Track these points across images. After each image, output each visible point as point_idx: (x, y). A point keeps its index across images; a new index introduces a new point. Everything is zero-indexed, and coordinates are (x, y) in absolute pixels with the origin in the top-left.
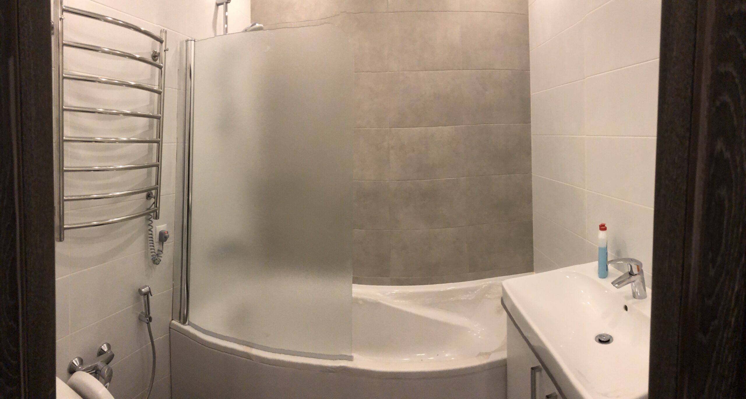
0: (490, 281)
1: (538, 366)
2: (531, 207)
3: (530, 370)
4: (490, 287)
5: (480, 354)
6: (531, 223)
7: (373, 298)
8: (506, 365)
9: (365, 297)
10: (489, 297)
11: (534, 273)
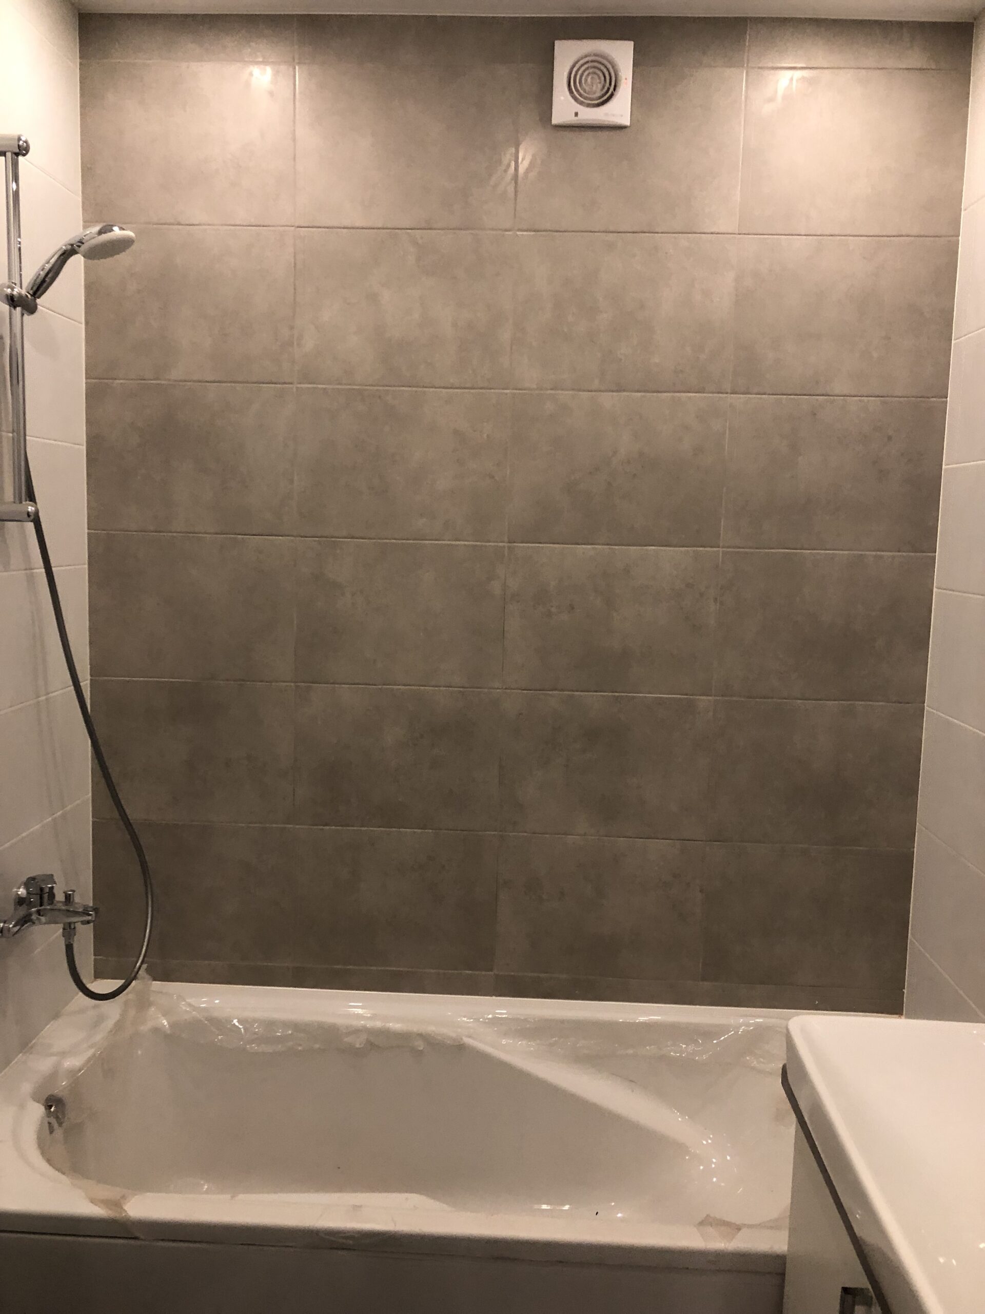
0: (760, 1017)
1: (862, 1289)
2: (912, 809)
3: (838, 1292)
4: (758, 1036)
5: (706, 1222)
6: (907, 861)
7: (449, 1032)
8: (783, 1274)
9: (431, 1029)
10: (755, 1063)
11: (903, 1017)
